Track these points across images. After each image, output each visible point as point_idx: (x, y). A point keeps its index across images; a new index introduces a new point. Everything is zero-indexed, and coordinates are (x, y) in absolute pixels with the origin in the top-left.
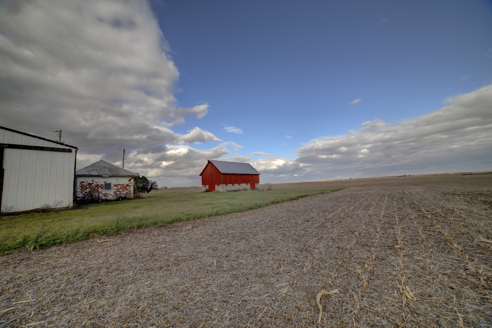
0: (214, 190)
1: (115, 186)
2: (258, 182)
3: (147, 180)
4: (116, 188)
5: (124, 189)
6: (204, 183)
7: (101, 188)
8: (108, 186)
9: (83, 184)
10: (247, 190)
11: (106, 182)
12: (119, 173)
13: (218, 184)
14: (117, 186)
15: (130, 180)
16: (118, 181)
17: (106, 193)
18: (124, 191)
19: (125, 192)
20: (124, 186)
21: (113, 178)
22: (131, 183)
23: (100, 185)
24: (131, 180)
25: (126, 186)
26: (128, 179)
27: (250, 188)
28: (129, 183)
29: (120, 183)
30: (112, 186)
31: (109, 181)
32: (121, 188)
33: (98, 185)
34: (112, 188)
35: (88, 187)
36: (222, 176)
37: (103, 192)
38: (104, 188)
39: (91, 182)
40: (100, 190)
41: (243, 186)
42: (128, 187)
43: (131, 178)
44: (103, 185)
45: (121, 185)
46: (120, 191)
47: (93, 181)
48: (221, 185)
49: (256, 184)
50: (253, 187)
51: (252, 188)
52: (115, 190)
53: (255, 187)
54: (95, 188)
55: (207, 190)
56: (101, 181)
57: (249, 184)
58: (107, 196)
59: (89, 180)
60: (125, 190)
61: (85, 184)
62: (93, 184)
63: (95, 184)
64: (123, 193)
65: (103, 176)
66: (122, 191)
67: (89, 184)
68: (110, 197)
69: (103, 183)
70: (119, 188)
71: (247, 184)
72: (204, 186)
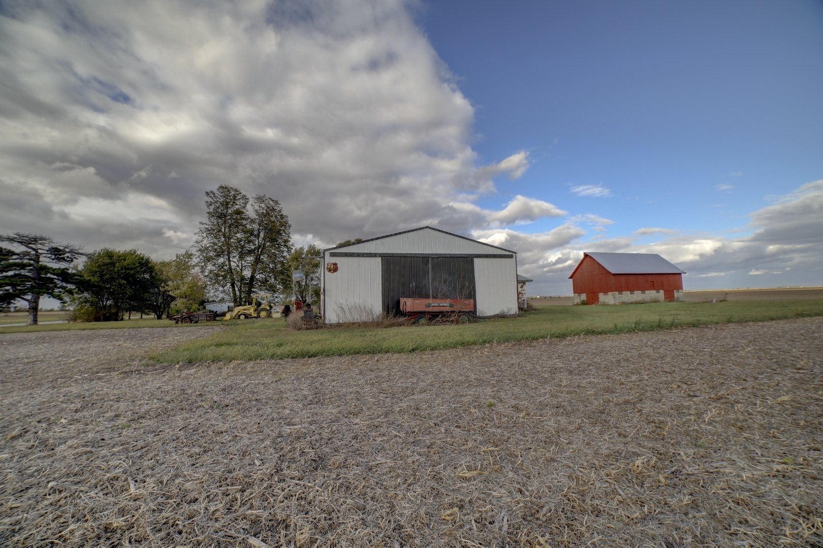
0: (598, 301)
2: (680, 287)
6: (577, 290)
10: (659, 302)
13: (605, 292)
27: (663, 298)
28: (522, 290)
36: (612, 277)
41: (651, 294)
48: (610, 293)
49: (675, 291)
50: (670, 297)
51: (668, 298)
53: (673, 297)
55: (583, 301)
57: (662, 292)
71: (658, 290)
72: (577, 294)
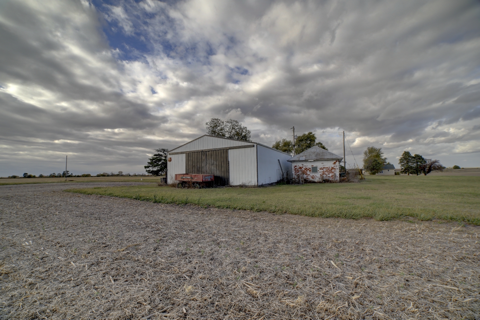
1: (321, 169)
3: (423, 159)
4: (322, 171)
5: (329, 172)
7: (310, 171)
8: (315, 170)
9: (296, 167)
11: (313, 166)
12: (323, 157)
14: (323, 169)
15: (334, 162)
16: (323, 164)
17: (314, 176)
18: (329, 174)
19: (331, 175)
20: (329, 169)
21: (318, 162)
22: (337, 166)
23: (308, 168)
24: (336, 163)
25: (332, 169)
26: (333, 162)
28: (334, 166)
29: (325, 167)
30: (318, 169)
31: (315, 164)
32: (327, 171)
33: (307, 168)
34: (318, 171)
35: (299, 170)
37: (311, 175)
38: (312, 171)
39: (301, 166)
40: (308, 172)
42: (333, 170)
43: (336, 161)
44: (310, 168)
45: (326, 168)
46: (325, 174)
47: (303, 165)
52: (321, 173)
54: (305, 171)
56: (309, 165)
58: (314, 178)
59: (300, 165)
60: (331, 173)
61: (297, 167)
62: (303, 167)
63: (304, 167)
64: (328, 175)
65: (309, 160)
66: (328, 174)
67: (300, 168)
68: (317, 180)
69: (310, 167)
70: (325, 171)
